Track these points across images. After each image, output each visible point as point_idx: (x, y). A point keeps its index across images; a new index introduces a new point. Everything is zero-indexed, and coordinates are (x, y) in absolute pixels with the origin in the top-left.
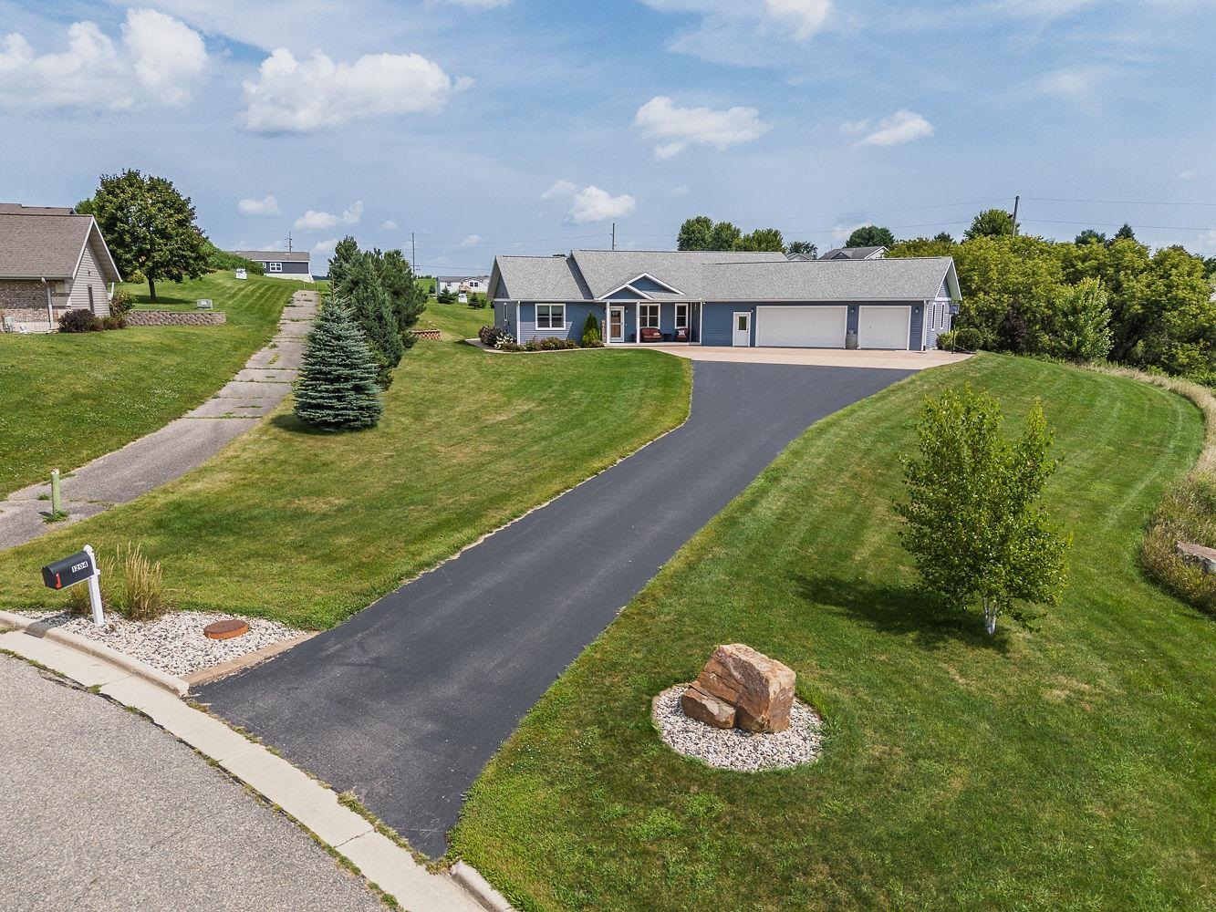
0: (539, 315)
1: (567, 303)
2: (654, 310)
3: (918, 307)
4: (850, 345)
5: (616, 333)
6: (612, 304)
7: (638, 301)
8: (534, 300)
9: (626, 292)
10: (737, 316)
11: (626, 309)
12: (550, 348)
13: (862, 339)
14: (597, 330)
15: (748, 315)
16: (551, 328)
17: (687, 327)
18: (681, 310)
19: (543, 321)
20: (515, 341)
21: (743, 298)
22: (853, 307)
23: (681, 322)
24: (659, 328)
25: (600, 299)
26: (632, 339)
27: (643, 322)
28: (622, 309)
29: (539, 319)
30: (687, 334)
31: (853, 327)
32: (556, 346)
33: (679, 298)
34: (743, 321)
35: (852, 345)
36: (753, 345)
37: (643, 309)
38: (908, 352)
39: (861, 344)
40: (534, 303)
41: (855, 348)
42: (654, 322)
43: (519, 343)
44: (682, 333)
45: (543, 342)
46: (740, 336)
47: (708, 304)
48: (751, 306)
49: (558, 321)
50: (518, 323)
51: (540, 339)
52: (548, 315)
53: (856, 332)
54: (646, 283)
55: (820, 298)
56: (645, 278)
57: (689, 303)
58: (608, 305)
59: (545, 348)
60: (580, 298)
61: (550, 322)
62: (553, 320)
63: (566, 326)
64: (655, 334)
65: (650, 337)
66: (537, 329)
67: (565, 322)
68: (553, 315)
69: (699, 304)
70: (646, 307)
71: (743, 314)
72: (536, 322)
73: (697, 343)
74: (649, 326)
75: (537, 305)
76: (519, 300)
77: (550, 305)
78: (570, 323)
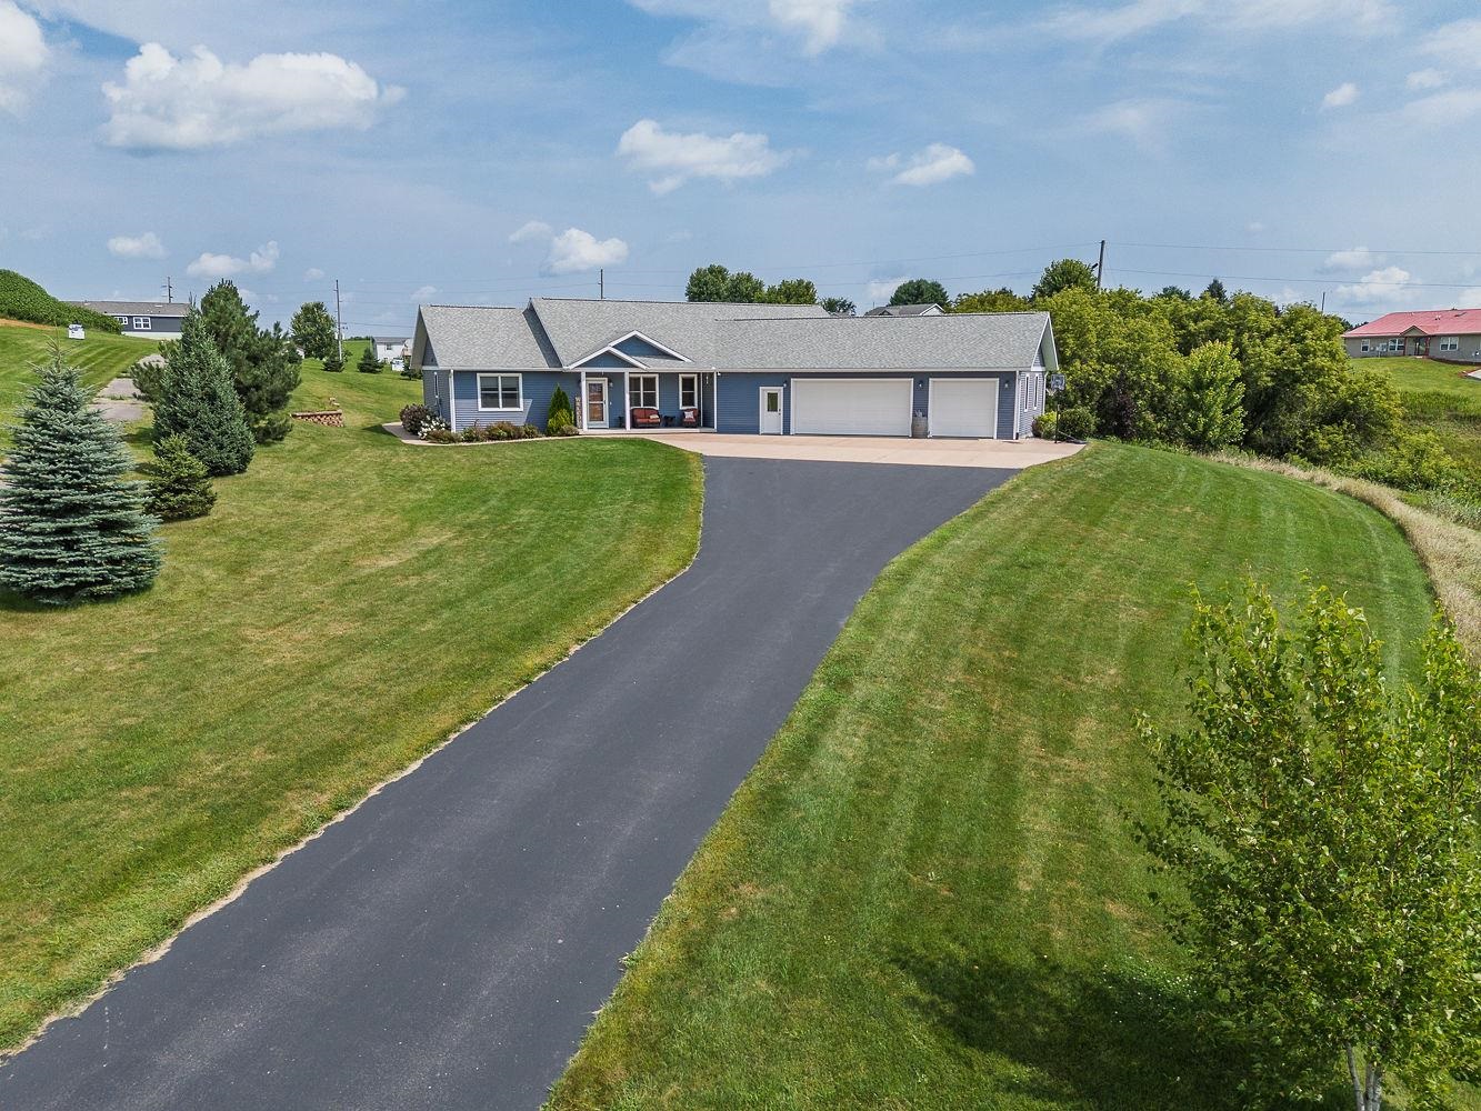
0: (482, 390)
1: (525, 373)
2: (649, 383)
3: (1008, 379)
4: (918, 432)
5: (596, 415)
6: (588, 375)
7: (626, 371)
8: (474, 368)
9: (608, 358)
10: (764, 392)
11: (609, 381)
12: (498, 438)
13: (934, 423)
14: (569, 411)
15: (779, 391)
16: (501, 409)
17: (696, 407)
18: (688, 383)
19: (490, 398)
20: (448, 428)
21: (772, 365)
22: (921, 379)
23: (688, 400)
24: (658, 408)
25: (571, 367)
26: (618, 423)
27: (635, 400)
28: (604, 382)
29: (484, 396)
30: (697, 417)
31: (921, 407)
32: (509, 433)
33: (684, 366)
34: (772, 398)
35: (921, 432)
36: (787, 432)
37: (634, 382)
38: (995, 442)
39: (932, 431)
40: (474, 373)
41: (925, 436)
42: (650, 400)
43: (454, 431)
44: (689, 415)
45: (490, 429)
46: (769, 420)
47: (724, 376)
48: (784, 379)
49: (511, 399)
50: (452, 401)
51: (483, 424)
52: (497, 389)
53: (925, 415)
54: (637, 345)
55: (877, 367)
56: (635, 337)
57: (699, 374)
58: (583, 375)
59: (492, 437)
60: (542, 365)
61: (500, 400)
62: (504, 396)
63: (523, 405)
64: (651, 417)
65: (645, 420)
66: (481, 409)
67: (521, 400)
68: (503, 390)
69: (711, 374)
70: (639, 378)
71: (773, 390)
72: (480, 400)
73: (710, 429)
74: (643, 405)
75: (479, 375)
76: (452, 369)
77: (500, 375)
78: (530, 401)
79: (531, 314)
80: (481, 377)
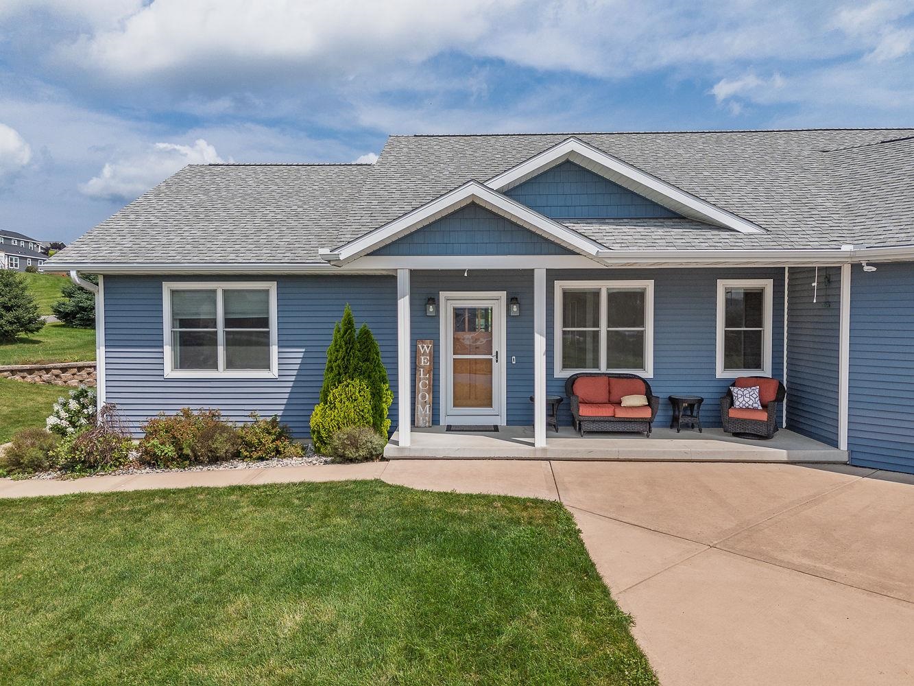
0: (176, 324)
1: (285, 280)
2: (626, 303)
7: (540, 264)
8: (157, 268)
9: (478, 224)
16: (222, 373)
17: (767, 371)
18: (744, 303)
19: (195, 347)
23: (744, 352)
24: (648, 373)
25: (353, 253)
27: (577, 351)
28: (496, 302)
29: (178, 340)
30: (770, 404)
40: (154, 280)
42: (628, 349)
44: (747, 398)
49: (251, 347)
50: (100, 354)
52: (213, 323)
54: (580, 192)
56: (569, 168)
57: (775, 273)
58: (402, 282)
61: (221, 350)
62: (231, 341)
63: (280, 363)
64: (629, 401)
65: (606, 412)
66: (169, 372)
67: (274, 349)
68: (229, 323)
69: (830, 275)
70: (596, 294)
72: (168, 350)
73: (820, 451)
74: (609, 366)
75: (167, 287)
76: (73, 268)
77: (220, 286)
78: (297, 354)
80: (173, 292)
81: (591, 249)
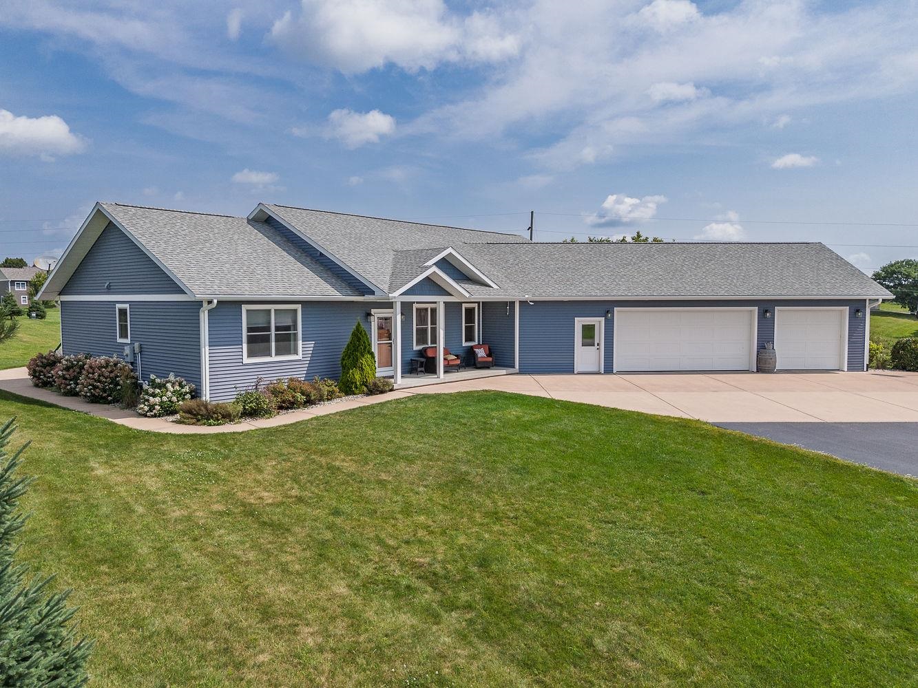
0: (249, 330)
1: (304, 303)
3: (857, 307)
4: (764, 364)
7: (441, 299)
8: (240, 297)
10: (579, 322)
13: (780, 357)
15: (599, 322)
16: (274, 358)
17: (478, 342)
18: (470, 312)
19: (258, 341)
20: (195, 394)
21: (590, 292)
22: (766, 308)
23: (470, 335)
25: (393, 296)
26: (413, 367)
29: (251, 340)
30: (491, 355)
31: (766, 338)
32: (308, 396)
33: (496, 292)
34: (589, 331)
35: (767, 366)
36: (609, 370)
37: (420, 314)
38: (846, 376)
39: (779, 365)
40: (239, 303)
41: (771, 370)
43: (206, 396)
44: (480, 353)
46: (586, 357)
48: (605, 308)
49: (286, 341)
50: (206, 351)
52: (268, 329)
53: (772, 347)
56: (445, 258)
57: (479, 303)
59: (284, 404)
60: (331, 293)
61: (273, 344)
62: (278, 339)
63: (303, 350)
64: (447, 357)
65: (446, 362)
66: (246, 360)
67: (300, 343)
68: (277, 329)
69: (513, 303)
70: (426, 309)
71: (588, 321)
72: (245, 346)
73: (511, 370)
74: (431, 343)
75: (244, 308)
76: (215, 298)
77: (273, 307)
78: (311, 344)
79: (266, 222)
80: (247, 311)
81: (467, 295)
